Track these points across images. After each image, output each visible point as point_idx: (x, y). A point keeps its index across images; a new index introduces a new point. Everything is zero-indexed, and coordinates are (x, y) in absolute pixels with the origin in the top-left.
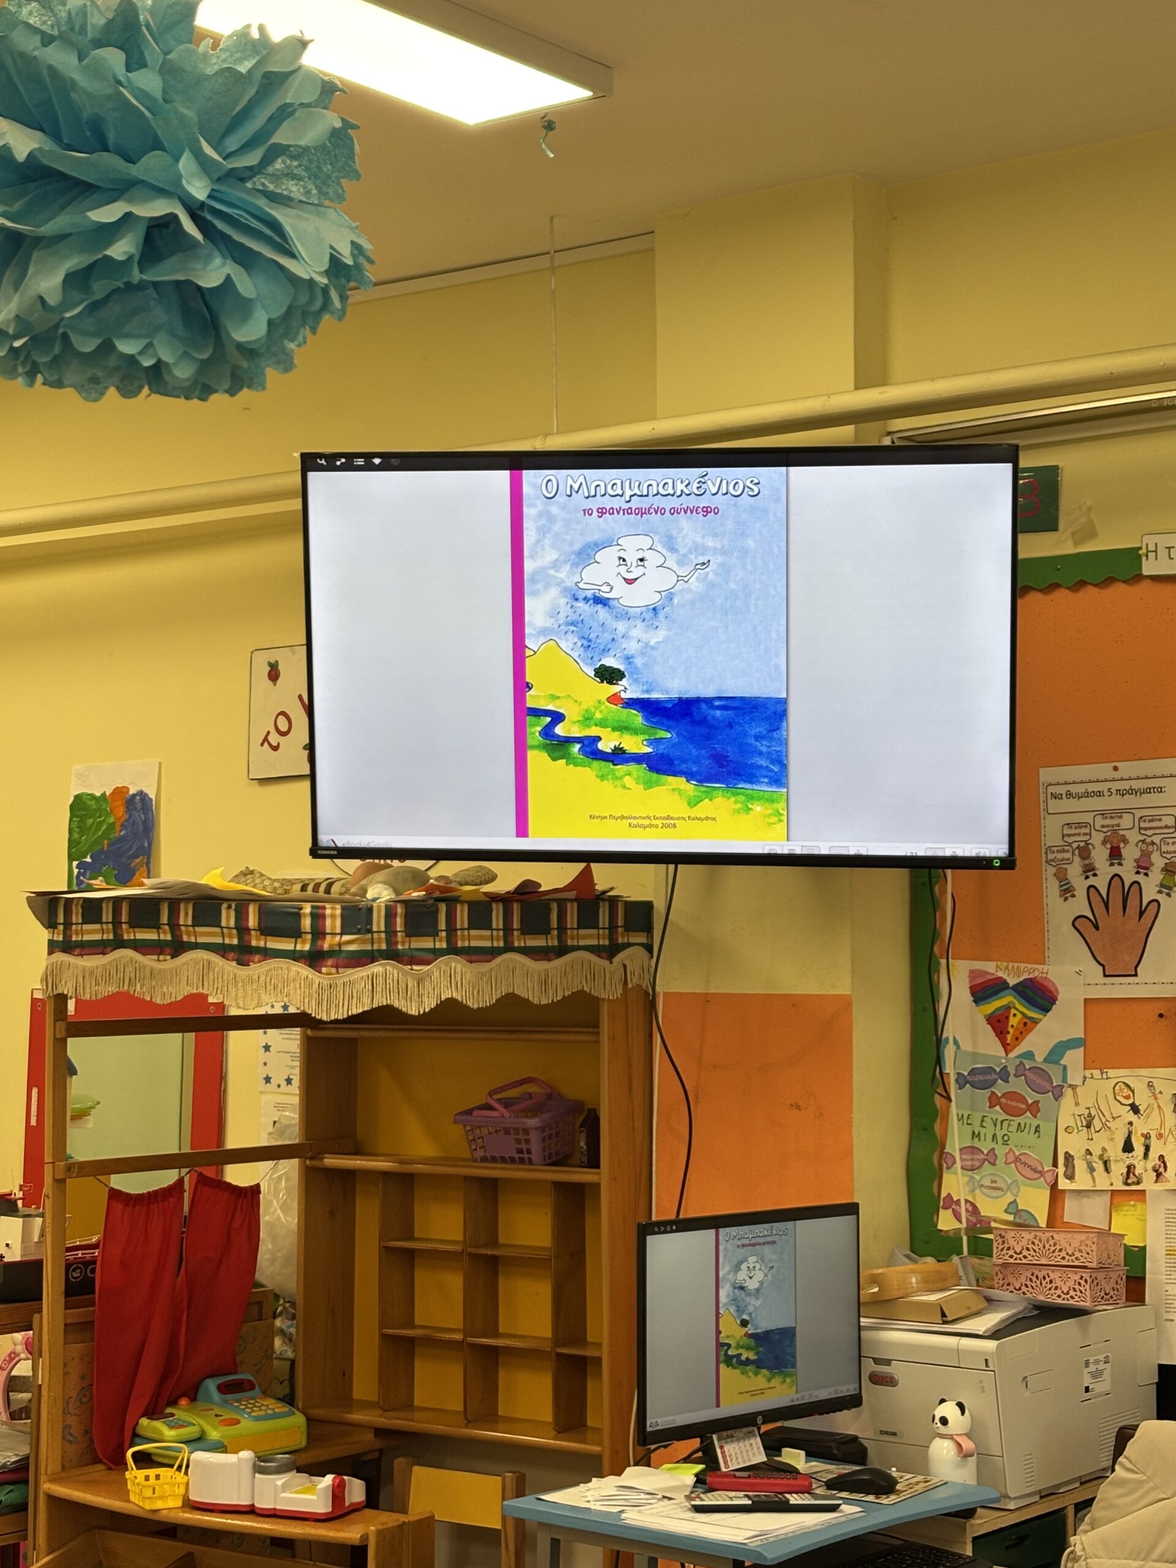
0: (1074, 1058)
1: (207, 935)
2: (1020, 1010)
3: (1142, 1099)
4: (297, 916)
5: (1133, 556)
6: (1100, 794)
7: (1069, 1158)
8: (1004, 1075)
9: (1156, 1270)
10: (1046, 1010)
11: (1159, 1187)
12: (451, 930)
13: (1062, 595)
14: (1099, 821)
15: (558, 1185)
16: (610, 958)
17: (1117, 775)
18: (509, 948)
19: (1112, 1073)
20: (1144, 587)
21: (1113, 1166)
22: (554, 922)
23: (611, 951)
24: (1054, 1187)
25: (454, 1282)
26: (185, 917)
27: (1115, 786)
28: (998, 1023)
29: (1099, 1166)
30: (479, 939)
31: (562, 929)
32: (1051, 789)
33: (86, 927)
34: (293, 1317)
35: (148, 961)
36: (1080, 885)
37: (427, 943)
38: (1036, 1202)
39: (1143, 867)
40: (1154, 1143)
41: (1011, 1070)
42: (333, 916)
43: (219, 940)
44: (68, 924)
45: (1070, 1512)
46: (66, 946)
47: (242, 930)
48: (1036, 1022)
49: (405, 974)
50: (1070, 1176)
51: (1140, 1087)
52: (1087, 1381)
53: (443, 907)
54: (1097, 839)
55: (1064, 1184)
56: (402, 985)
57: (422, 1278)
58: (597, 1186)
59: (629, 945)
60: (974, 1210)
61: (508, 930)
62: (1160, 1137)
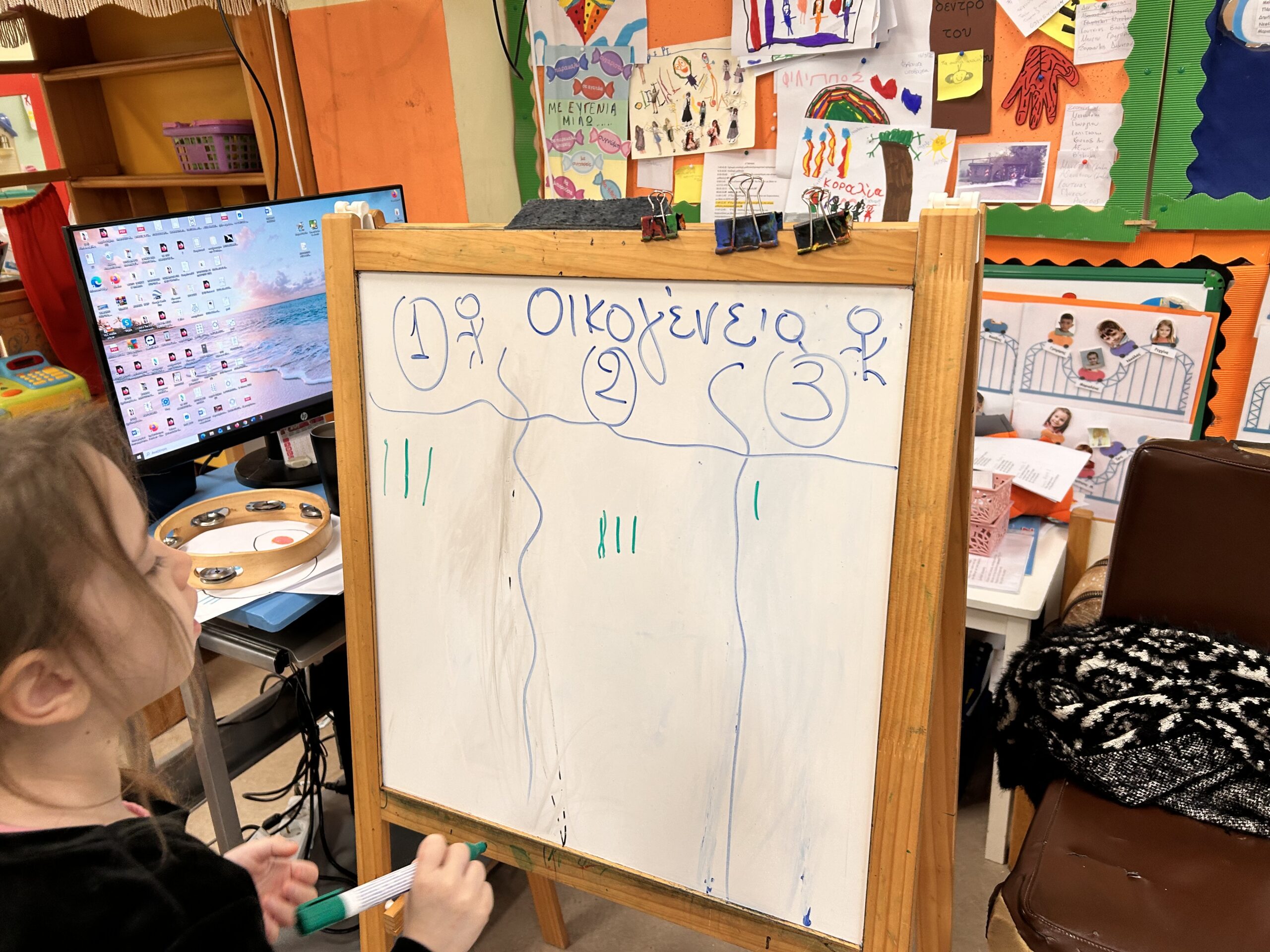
0: (640, 38)
3: (698, 71)
8: (584, 62)
19: (672, 49)
21: (675, 135)
28: (576, 14)
29: (664, 136)
38: (617, 172)
40: (709, 110)
48: (606, 9)
51: (695, 59)
62: (714, 103)
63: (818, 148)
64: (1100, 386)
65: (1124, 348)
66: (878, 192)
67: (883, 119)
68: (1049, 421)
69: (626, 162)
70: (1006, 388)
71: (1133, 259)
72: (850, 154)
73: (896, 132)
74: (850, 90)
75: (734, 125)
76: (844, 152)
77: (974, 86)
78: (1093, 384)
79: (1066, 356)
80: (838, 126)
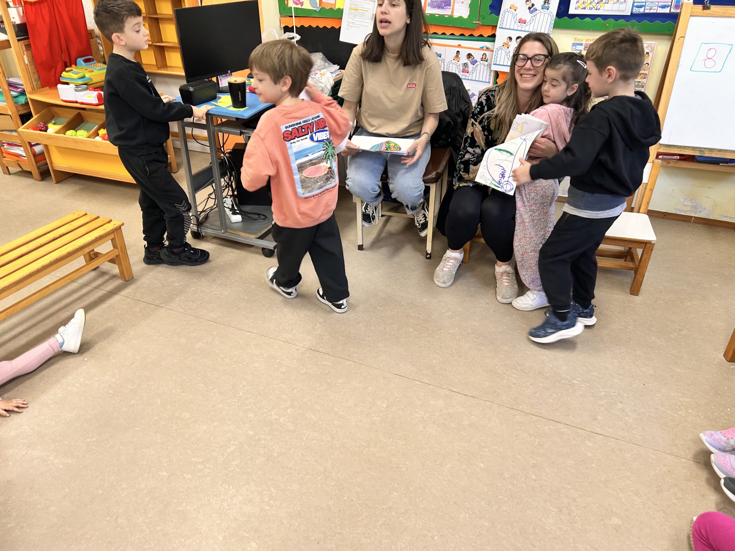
9: (345, 14)
65: (474, 62)
71: (476, 34)
78: (466, 74)
79: (458, 65)
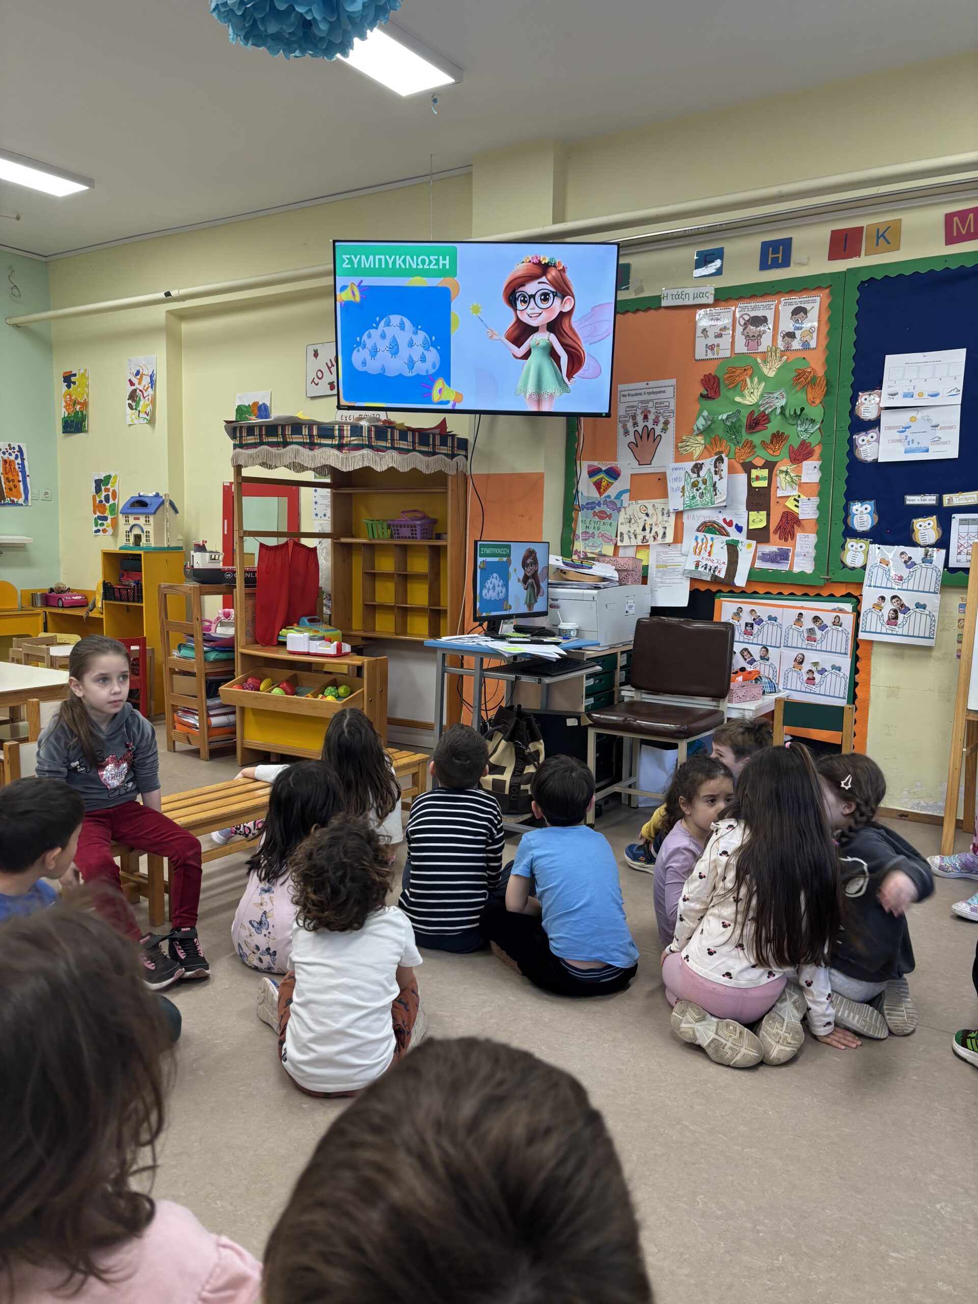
0: (626, 497)
1: (297, 438)
2: (606, 479)
3: (650, 512)
4: (333, 430)
5: (658, 298)
6: (641, 394)
7: (622, 534)
8: (599, 504)
9: (652, 572)
10: (616, 479)
11: (655, 543)
12: (393, 440)
13: (630, 315)
14: (640, 405)
15: (430, 546)
16: (452, 459)
17: (648, 386)
18: (414, 450)
19: (640, 502)
20: (662, 311)
21: (638, 536)
22: (431, 443)
23: (452, 456)
24: (616, 545)
25: (391, 586)
26: (288, 431)
27: (647, 391)
28: (598, 485)
29: (633, 537)
30: (403, 445)
31: (434, 445)
32: (622, 393)
33: (248, 438)
34: (330, 600)
35: (274, 450)
36: (631, 430)
37: (383, 444)
38: (609, 550)
39: (656, 422)
40: (654, 526)
41: (602, 502)
42: (347, 431)
43: (302, 440)
44: (241, 437)
45: (619, 654)
46: (241, 446)
47: (311, 436)
48: (612, 484)
49: (375, 455)
50: (622, 541)
51: (650, 506)
52: (627, 609)
53: (389, 430)
54: (639, 411)
55: (619, 544)
56: (374, 459)
57: (379, 585)
58: (446, 546)
59: (459, 455)
60: (586, 554)
61: (414, 442)
62: (656, 524)
63: (700, 544)
64: (815, 643)
65: (823, 627)
66: (724, 563)
67: (728, 535)
68: (795, 660)
69: (613, 547)
70: (778, 645)
71: (825, 593)
72: (713, 548)
73: (733, 540)
74: (714, 522)
75: (664, 533)
76: (711, 546)
77: (763, 524)
78: (812, 643)
80: (709, 536)
